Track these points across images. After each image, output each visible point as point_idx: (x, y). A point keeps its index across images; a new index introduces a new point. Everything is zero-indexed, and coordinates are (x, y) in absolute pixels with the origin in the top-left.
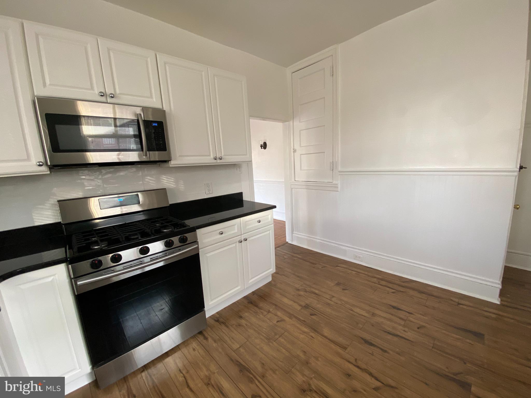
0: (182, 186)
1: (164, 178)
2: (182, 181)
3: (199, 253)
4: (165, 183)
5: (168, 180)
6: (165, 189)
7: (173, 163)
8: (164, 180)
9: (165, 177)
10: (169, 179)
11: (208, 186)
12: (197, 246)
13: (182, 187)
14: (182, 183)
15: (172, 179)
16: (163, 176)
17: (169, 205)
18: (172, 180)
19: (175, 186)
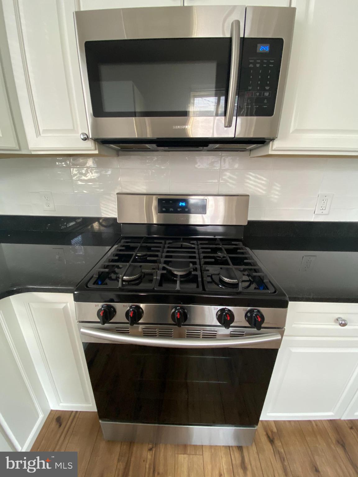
0: (277, 193)
1: (251, 177)
2: (279, 185)
3: (280, 350)
4: (250, 186)
5: (257, 180)
6: (248, 196)
7: (275, 147)
8: (250, 180)
9: (253, 175)
10: (260, 179)
11: (324, 201)
12: (279, 337)
13: (275, 195)
14: (278, 189)
15: (264, 180)
16: (251, 173)
17: (246, 224)
18: (263, 182)
19: (264, 192)
